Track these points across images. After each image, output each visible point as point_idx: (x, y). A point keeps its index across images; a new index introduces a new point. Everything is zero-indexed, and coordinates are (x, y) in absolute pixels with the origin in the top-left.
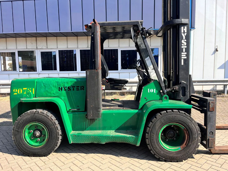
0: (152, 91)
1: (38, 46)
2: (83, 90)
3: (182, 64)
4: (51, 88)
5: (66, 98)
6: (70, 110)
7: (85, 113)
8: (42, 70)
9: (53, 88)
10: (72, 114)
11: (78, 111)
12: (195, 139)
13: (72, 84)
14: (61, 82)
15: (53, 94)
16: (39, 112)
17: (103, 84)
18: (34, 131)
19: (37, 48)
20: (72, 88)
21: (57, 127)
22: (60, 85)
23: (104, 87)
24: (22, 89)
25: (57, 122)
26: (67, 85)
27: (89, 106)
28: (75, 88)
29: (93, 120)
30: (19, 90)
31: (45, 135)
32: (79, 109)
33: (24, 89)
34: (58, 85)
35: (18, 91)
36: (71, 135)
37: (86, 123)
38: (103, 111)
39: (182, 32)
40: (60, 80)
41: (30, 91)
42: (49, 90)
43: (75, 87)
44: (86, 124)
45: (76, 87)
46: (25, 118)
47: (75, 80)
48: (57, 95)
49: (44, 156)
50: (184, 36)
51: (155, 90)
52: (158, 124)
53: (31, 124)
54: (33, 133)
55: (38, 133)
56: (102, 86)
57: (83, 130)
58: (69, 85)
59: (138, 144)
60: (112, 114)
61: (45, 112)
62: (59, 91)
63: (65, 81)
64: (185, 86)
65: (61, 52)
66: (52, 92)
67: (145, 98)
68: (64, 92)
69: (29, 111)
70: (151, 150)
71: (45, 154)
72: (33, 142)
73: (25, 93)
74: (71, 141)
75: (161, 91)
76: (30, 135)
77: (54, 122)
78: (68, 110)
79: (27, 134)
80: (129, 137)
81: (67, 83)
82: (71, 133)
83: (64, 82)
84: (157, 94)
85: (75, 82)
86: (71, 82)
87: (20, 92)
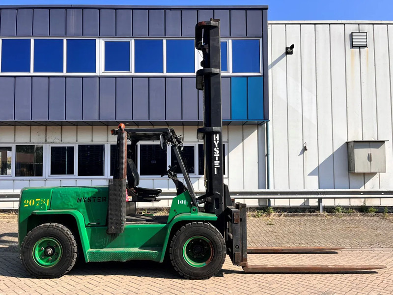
0: (182, 202)
1: (47, 138)
2: (105, 201)
3: (216, 173)
4: (69, 198)
5: (85, 211)
6: (89, 224)
7: (106, 227)
8: (51, 174)
9: (71, 199)
10: (90, 229)
11: (98, 225)
12: (220, 253)
13: (93, 194)
14: (81, 192)
15: (71, 205)
16: (53, 226)
17: (129, 195)
18: (45, 249)
19: (46, 141)
20: (92, 200)
21: (73, 243)
22: (79, 196)
23: (130, 199)
24: (35, 200)
25: (73, 237)
26: (87, 196)
27: (111, 219)
28: (96, 200)
29: (114, 236)
30: (31, 201)
31: (58, 254)
32: (99, 223)
33: (37, 200)
34: (77, 195)
35: (29, 203)
36: (88, 253)
37: (106, 239)
38: (126, 225)
39: (215, 139)
40: (79, 190)
41: (44, 202)
42: (66, 202)
43: (95, 198)
44: (106, 241)
45: (97, 198)
46: (37, 233)
47: (97, 190)
48: (76, 206)
49: (56, 278)
50: (216, 144)
51: (185, 201)
52: (182, 238)
53: (43, 240)
54: (45, 252)
55: (50, 251)
56: (129, 197)
57: (103, 248)
58: (90, 195)
59: (162, 261)
60: (137, 228)
61: (61, 226)
62: (78, 202)
63: (85, 191)
64: (218, 197)
65: (82, 148)
66: (69, 204)
67: (175, 211)
68: (83, 203)
69: (42, 225)
70: (175, 266)
71: (57, 276)
72: (44, 261)
73: (38, 205)
74: (88, 260)
75: (192, 203)
76: (41, 253)
77: (70, 237)
78: (87, 224)
79: (37, 252)
80: (152, 253)
81: (88, 193)
82: (88, 250)
83: (85, 193)
84: (188, 206)
85: (96, 192)
86: (92, 192)
87: (32, 204)
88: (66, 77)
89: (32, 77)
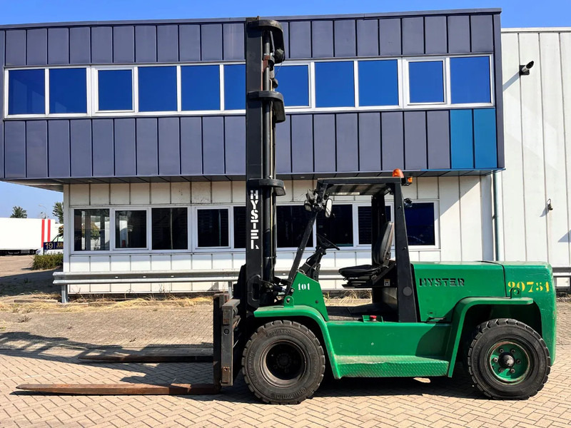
1: (193, 198)
8: (198, 246)
19: (191, 201)
88: (224, 116)
89: (180, 117)
